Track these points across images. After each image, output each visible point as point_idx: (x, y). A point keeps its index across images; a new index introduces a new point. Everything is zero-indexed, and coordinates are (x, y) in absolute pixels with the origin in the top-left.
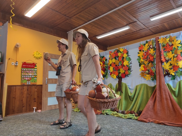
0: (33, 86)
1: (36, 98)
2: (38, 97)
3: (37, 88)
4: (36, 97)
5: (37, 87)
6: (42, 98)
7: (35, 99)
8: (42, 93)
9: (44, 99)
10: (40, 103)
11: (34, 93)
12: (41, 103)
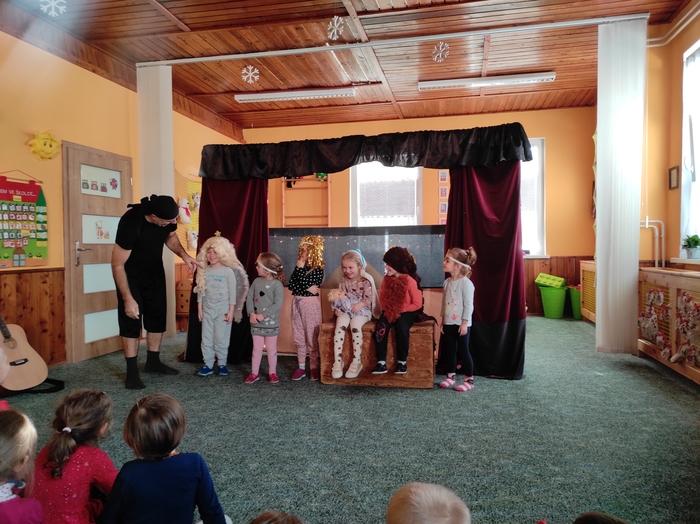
0: (36, 274)
1: (48, 319)
3: (47, 279)
4: (46, 315)
5: (47, 276)
6: (64, 317)
7: (42, 322)
8: (64, 297)
9: (71, 320)
10: (60, 336)
11: (40, 299)
12: (62, 337)
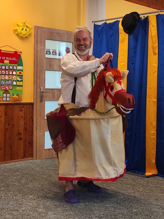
0: (16, 106)
1: (22, 132)
2: (26, 129)
3: (23, 109)
4: (21, 130)
5: (23, 107)
6: (32, 132)
7: (19, 134)
8: (33, 120)
9: (37, 134)
11: (18, 120)
12: (31, 143)
